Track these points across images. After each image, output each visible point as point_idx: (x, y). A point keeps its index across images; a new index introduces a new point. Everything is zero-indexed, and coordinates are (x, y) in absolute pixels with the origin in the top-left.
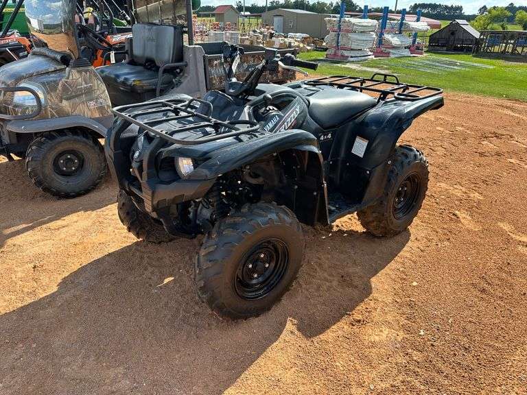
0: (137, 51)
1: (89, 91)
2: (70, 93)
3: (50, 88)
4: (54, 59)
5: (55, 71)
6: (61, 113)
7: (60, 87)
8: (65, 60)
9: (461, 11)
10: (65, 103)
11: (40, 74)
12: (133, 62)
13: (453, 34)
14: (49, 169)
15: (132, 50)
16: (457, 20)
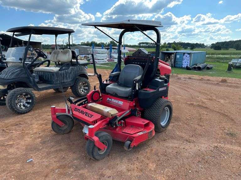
13: (139, 53)
16: (140, 48)
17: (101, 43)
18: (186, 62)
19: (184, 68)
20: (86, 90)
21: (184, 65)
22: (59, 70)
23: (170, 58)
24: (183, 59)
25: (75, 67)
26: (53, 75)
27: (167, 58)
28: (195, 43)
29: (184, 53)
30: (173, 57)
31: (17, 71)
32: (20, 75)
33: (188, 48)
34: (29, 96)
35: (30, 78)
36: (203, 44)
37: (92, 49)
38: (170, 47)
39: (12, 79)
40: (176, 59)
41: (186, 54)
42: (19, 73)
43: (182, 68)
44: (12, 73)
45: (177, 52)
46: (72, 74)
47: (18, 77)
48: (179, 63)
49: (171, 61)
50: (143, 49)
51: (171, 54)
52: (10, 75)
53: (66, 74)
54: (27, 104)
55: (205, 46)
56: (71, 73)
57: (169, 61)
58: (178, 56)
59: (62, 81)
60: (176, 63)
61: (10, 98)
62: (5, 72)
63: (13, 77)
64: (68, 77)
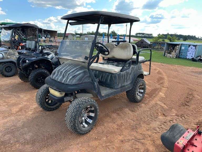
0: (27, 47)
1: (14, 54)
2: (10, 54)
3: (6, 53)
4: (7, 48)
5: (7, 50)
6: (8, 58)
7: (8, 53)
8: (9, 48)
9: (152, 35)
10: (9, 56)
11: (3, 51)
12: (26, 49)
13: (142, 43)
14: (4, 70)
15: (26, 46)
16: (143, 39)
17: (104, 33)
18: (191, 54)
19: (188, 59)
20: (142, 93)
21: (189, 56)
22: (121, 71)
23: (175, 49)
24: (188, 51)
25: (135, 66)
26: (115, 77)
27: (171, 49)
28: (187, 35)
29: (190, 45)
30: (177, 48)
31: (80, 74)
32: (83, 79)
33: (181, 39)
34: (93, 109)
35: (94, 83)
36: (195, 36)
37: (102, 39)
38: (166, 38)
39: (74, 85)
40: (181, 50)
41: (191, 46)
42: (83, 77)
43: (186, 59)
44: (73, 77)
45: (182, 44)
46: (132, 75)
47: (81, 82)
48: (183, 54)
49: (175, 52)
50: (146, 39)
51: (176, 45)
52: (71, 79)
53: (127, 75)
54: (88, 119)
55: (197, 38)
56: (131, 73)
57: (174, 51)
58: (183, 48)
59: (123, 85)
60: (180, 54)
61: (74, 114)
62: (61, 73)
63: (74, 82)
64: (128, 78)
